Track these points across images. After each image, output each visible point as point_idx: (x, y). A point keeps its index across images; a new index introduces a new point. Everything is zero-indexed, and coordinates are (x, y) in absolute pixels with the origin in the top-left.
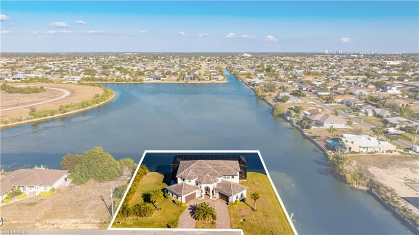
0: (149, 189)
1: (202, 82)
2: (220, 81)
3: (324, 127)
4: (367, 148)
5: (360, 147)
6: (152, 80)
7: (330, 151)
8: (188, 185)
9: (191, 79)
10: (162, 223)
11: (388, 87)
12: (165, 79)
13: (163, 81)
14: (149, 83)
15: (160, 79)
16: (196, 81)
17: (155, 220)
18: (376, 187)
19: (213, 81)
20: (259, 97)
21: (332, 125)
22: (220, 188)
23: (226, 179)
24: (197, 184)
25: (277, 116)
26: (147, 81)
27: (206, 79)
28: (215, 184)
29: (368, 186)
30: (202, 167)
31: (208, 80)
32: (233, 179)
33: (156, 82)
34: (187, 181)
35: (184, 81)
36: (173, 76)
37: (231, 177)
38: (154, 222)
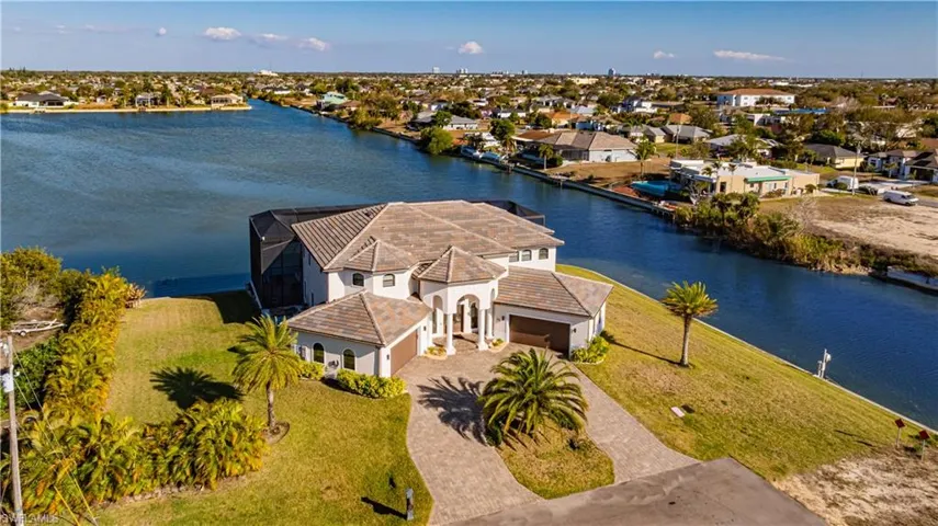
0: (178, 352)
1: (186, 109)
2: (233, 105)
3: (591, 160)
4: (760, 183)
5: (746, 180)
6: (35, 107)
7: (663, 202)
8: (384, 299)
9: (155, 101)
10: (330, 496)
11: (635, 103)
12: (76, 103)
13: (70, 107)
14: (28, 114)
15: (61, 104)
16: (170, 108)
17: (287, 490)
18: (893, 259)
19: (215, 106)
20: (362, 126)
21: (609, 153)
22: (516, 296)
23: (521, 264)
24: (416, 294)
25: (440, 154)
26: (21, 108)
27: (196, 102)
28: (494, 284)
29: (864, 264)
30: (417, 225)
31: (203, 106)
32: (544, 261)
33: (47, 111)
34: (376, 286)
35: (134, 107)
36: (98, 100)
37: (535, 253)
38: (281, 501)
